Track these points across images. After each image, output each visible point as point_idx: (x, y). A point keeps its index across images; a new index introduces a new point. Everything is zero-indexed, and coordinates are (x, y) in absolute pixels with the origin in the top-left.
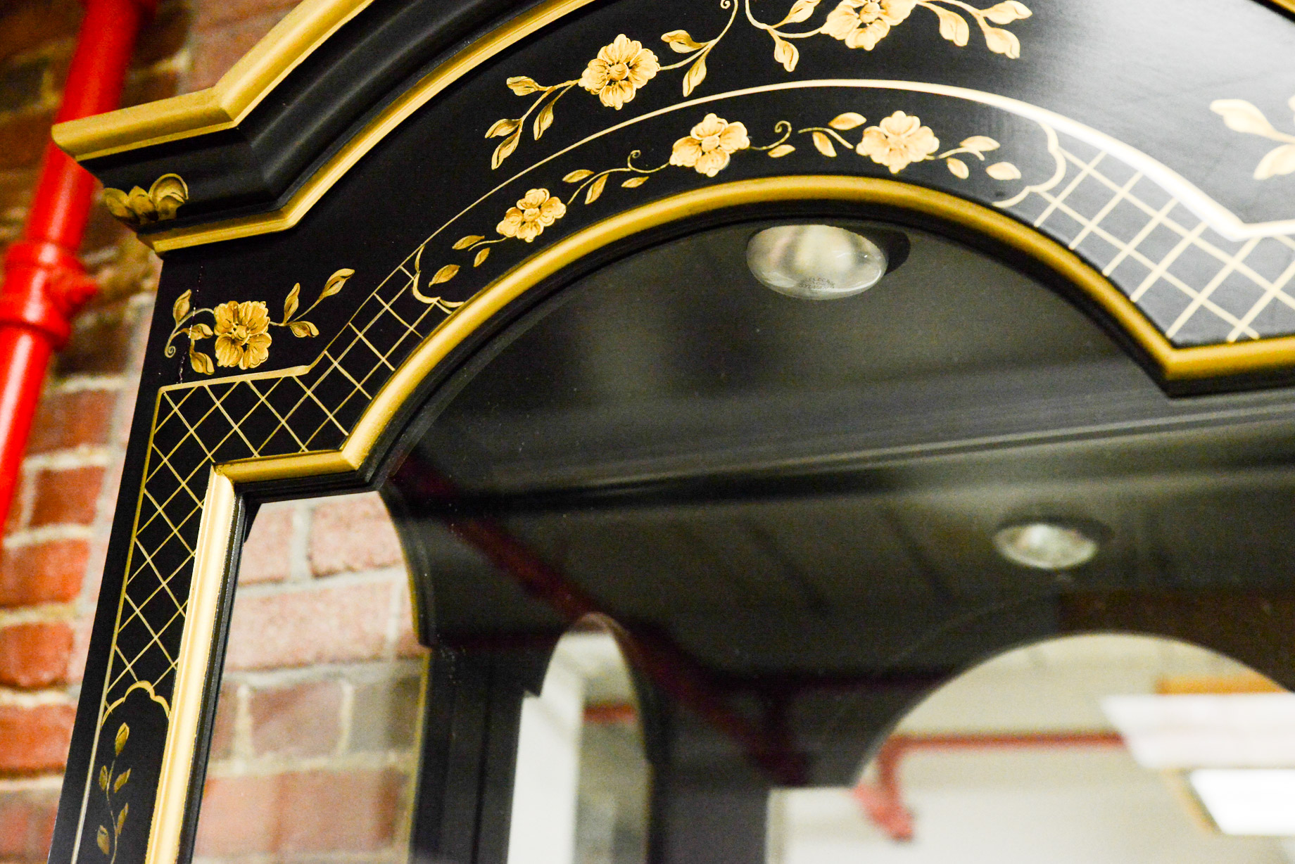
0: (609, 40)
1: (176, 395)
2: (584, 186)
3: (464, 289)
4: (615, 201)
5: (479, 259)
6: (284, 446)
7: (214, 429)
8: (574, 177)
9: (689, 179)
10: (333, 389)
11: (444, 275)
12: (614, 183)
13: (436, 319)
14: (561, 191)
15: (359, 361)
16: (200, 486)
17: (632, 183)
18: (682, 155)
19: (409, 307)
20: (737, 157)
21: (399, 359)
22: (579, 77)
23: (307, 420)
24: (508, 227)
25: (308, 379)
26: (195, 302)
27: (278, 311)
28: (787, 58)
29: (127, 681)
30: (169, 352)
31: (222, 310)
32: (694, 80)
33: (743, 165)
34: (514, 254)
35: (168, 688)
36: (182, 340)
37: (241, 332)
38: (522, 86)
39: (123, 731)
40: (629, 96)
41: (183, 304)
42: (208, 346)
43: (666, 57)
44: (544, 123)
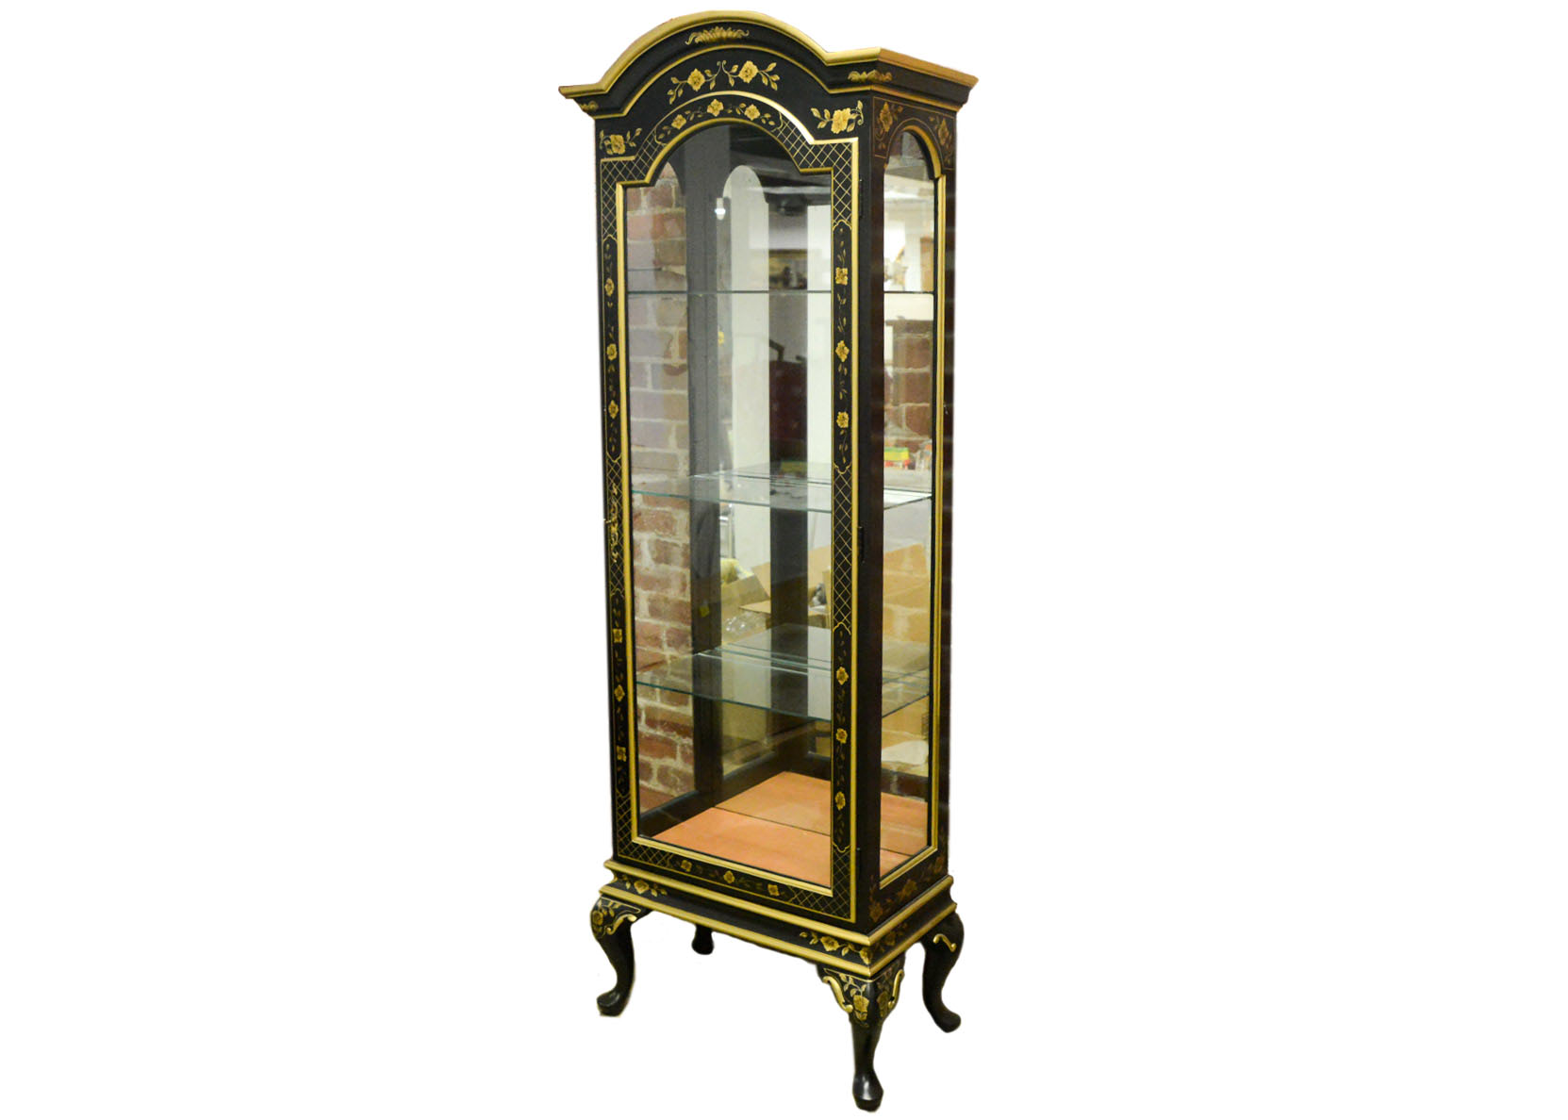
0: (693, 70)
1: (605, 163)
2: (690, 115)
3: (667, 140)
4: (696, 121)
5: (669, 133)
6: (631, 178)
7: (615, 173)
8: (687, 113)
9: (711, 116)
10: (641, 165)
11: (661, 136)
12: (696, 115)
13: (661, 148)
14: (685, 116)
15: (646, 158)
16: (614, 187)
17: (700, 116)
18: (709, 110)
19: (655, 145)
20: (721, 111)
21: (654, 158)
22: (687, 79)
23: (636, 172)
24: (674, 125)
25: (635, 161)
26: (605, 134)
27: (625, 139)
28: (732, 82)
29: (606, 235)
30: (601, 147)
31: (612, 137)
32: (712, 85)
33: (722, 114)
34: (676, 132)
35: (616, 236)
36: (603, 145)
37: (617, 144)
38: (674, 80)
39: (608, 246)
40: (699, 87)
41: (602, 134)
42: (610, 146)
43: (706, 78)
44: (681, 92)
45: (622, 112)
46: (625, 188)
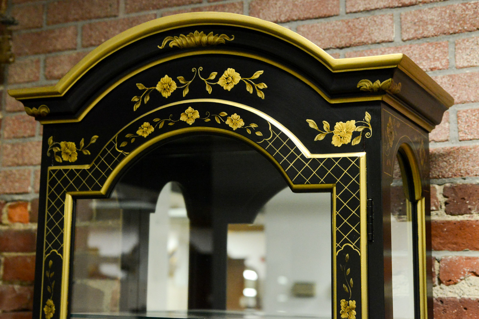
0: (164, 76)
1: (54, 171)
2: (158, 123)
3: (129, 149)
4: (167, 129)
5: (133, 141)
6: (84, 188)
7: (65, 182)
8: (156, 120)
9: (184, 124)
10: (97, 174)
11: (123, 145)
12: (166, 123)
13: (122, 157)
14: (153, 124)
15: (103, 167)
16: (64, 198)
17: (171, 124)
18: (183, 118)
19: (115, 153)
20: (197, 120)
21: (114, 167)
22: (156, 86)
23: (90, 182)
24: (139, 132)
25: (90, 170)
26: (54, 140)
27: (78, 146)
28: (209, 90)
29: (50, 249)
30: (48, 154)
31: (62, 144)
32: (186, 92)
33: (197, 123)
34: (141, 140)
35: (61, 251)
36: (51, 151)
37: (68, 151)
38: (140, 86)
39: (51, 262)
40: (169, 94)
41: (51, 140)
42: (59, 154)
43: (178, 84)
44: (147, 99)
45: (77, 118)
46: (75, 198)
